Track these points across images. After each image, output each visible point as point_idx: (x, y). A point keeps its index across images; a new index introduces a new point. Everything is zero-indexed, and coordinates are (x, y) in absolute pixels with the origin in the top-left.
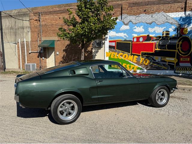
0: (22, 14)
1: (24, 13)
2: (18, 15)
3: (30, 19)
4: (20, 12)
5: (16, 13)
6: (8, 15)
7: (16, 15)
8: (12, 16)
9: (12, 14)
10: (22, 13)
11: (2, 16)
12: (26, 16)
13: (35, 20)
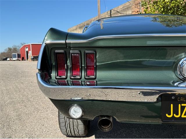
0: (126, 9)
1: (127, 7)
2: (123, 10)
3: (132, 12)
4: (125, 7)
5: (122, 8)
6: (116, 12)
7: (121, 11)
8: (119, 12)
9: (118, 11)
10: (126, 7)
11: (112, 13)
12: (129, 10)
13: (136, 12)
